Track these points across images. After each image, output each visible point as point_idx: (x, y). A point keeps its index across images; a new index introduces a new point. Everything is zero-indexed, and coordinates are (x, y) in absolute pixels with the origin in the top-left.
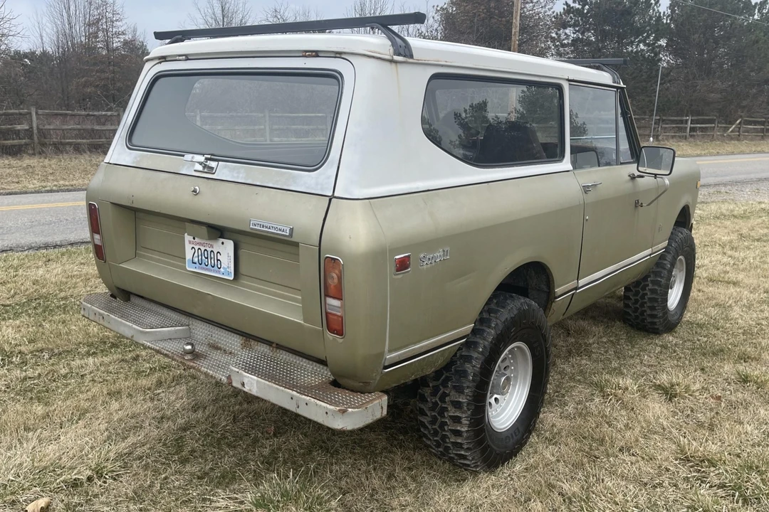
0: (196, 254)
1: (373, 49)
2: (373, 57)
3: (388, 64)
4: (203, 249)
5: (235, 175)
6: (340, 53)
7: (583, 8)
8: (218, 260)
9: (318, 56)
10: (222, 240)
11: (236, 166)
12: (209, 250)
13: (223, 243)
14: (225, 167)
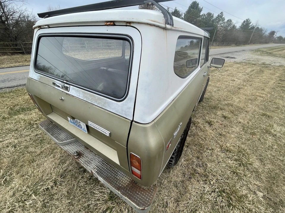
1: (153, 19)
2: (154, 25)
3: (162, 30)
5: (78, 94)
6: (130, 23)
8: (80, 125)
9: (115, 25)
11: (78, 89)
14: (73, 89)
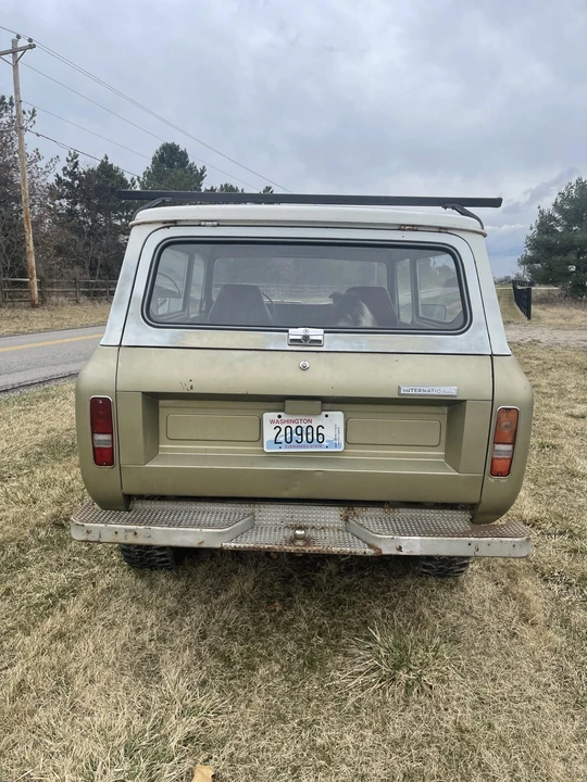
0: (283, 433)
4: (294, 426)
6: (446, 229)
7: (73, 182)
8: (318, 434)
9: (417, 230)
10: (324, 413)
12: (304, 426)
13: (327, 416)
